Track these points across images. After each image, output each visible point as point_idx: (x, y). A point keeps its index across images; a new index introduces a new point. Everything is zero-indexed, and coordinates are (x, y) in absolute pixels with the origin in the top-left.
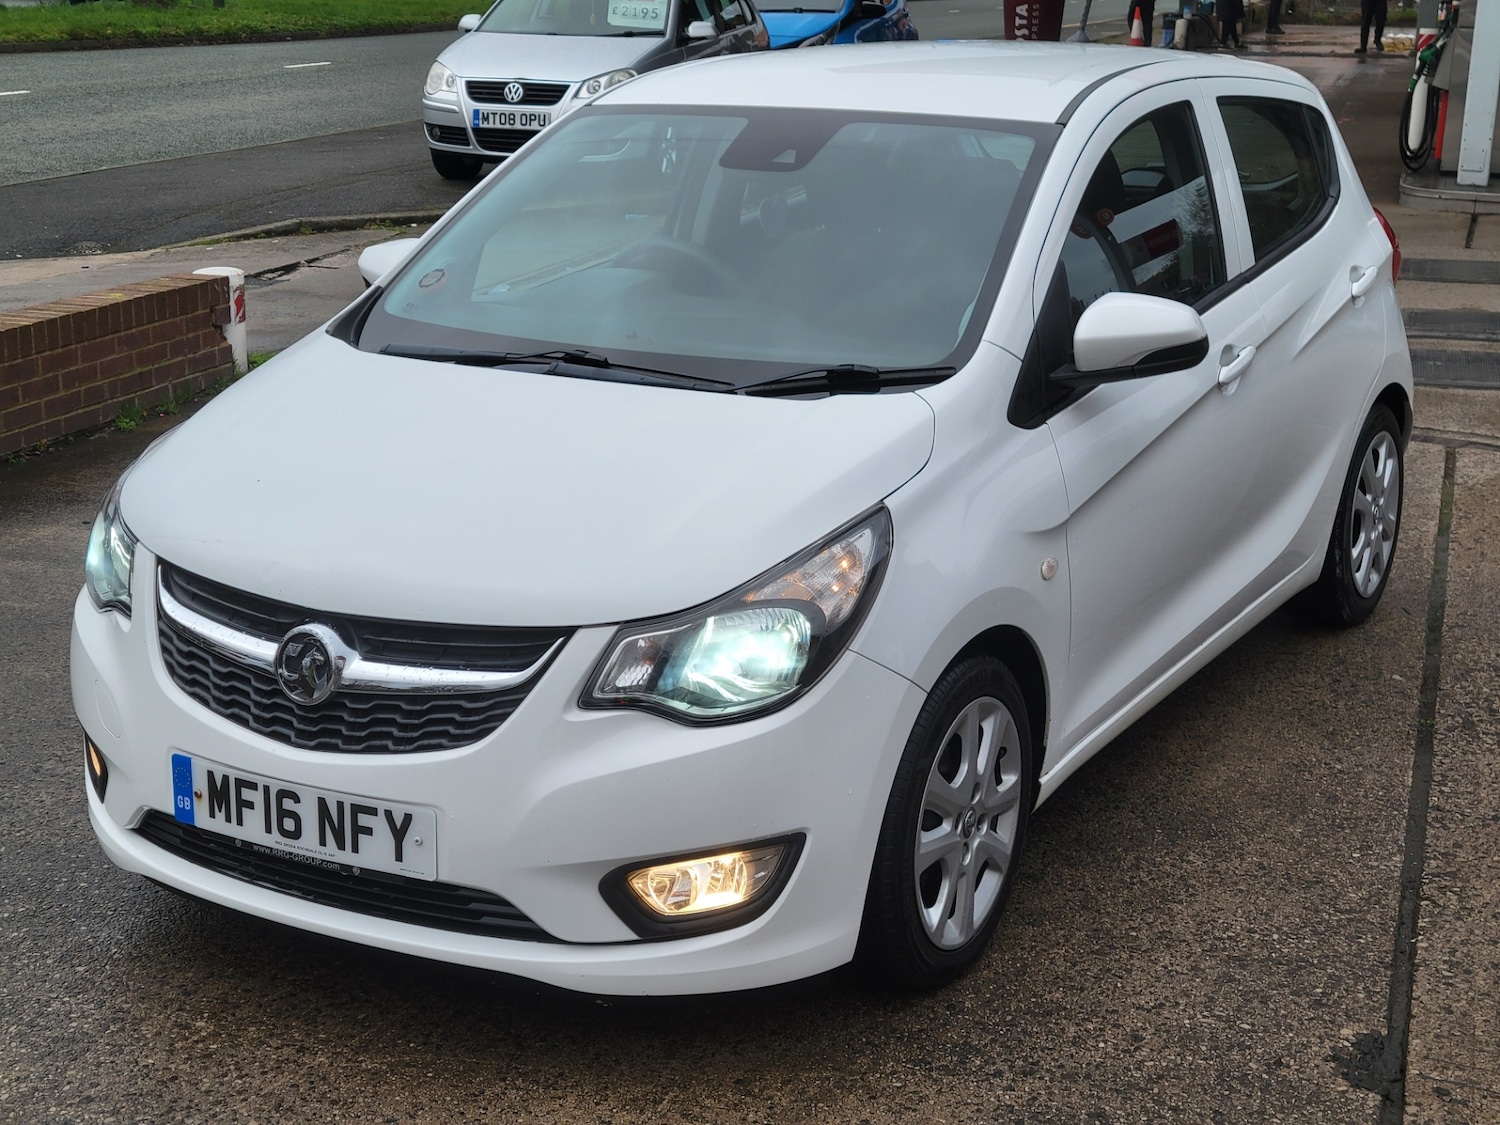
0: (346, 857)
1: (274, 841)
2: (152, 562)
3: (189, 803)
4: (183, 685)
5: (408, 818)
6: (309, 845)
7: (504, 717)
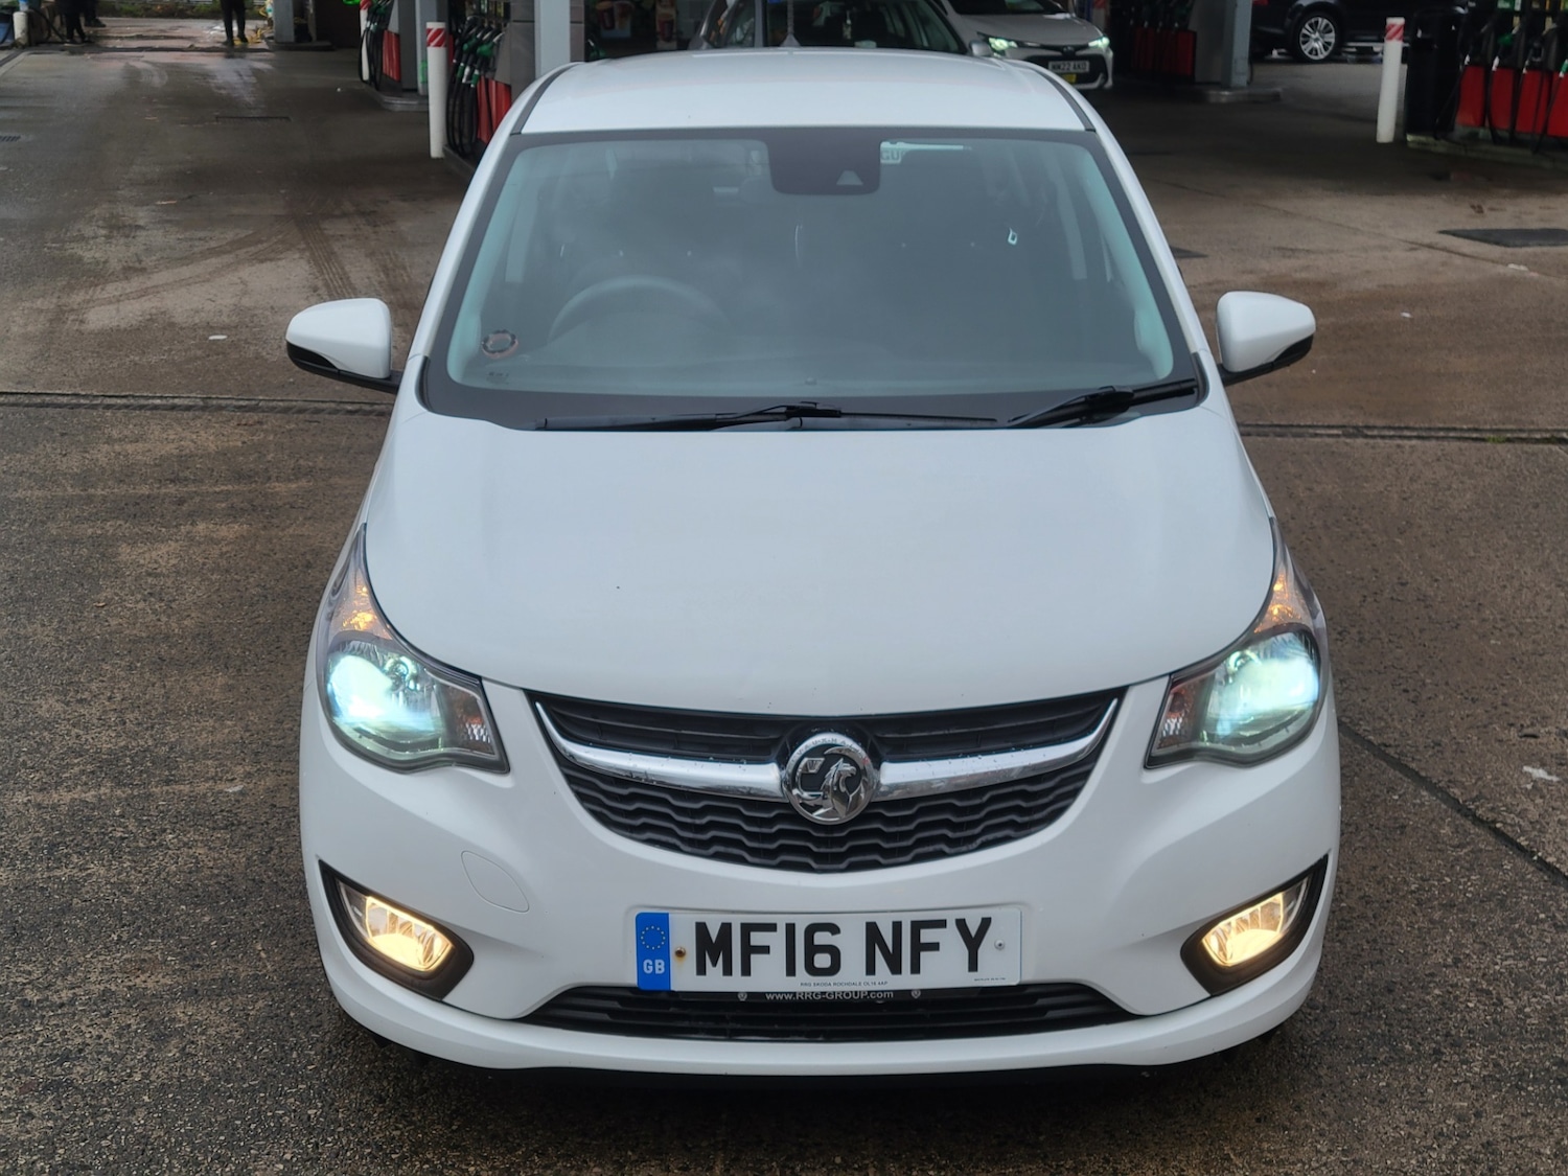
0: (906, 981)
1: (803, 984)
2: (522, 701)
3: (662, 966)
4: (628, 834)
5: (986, 923)
6: (852, 978)
7: (1074, 794)
